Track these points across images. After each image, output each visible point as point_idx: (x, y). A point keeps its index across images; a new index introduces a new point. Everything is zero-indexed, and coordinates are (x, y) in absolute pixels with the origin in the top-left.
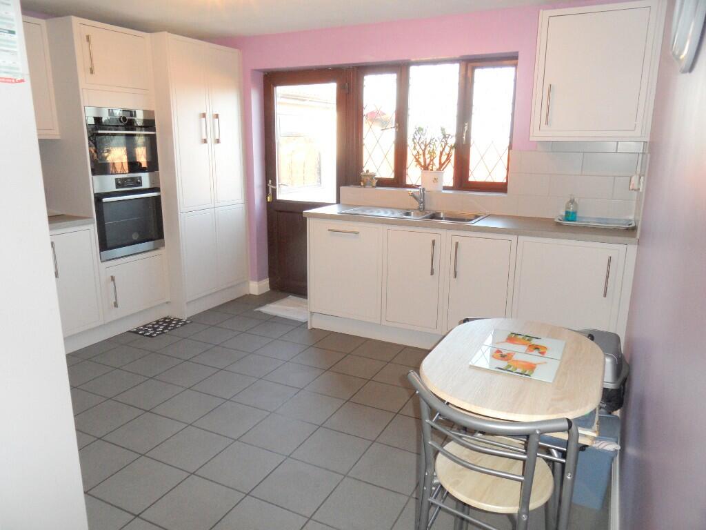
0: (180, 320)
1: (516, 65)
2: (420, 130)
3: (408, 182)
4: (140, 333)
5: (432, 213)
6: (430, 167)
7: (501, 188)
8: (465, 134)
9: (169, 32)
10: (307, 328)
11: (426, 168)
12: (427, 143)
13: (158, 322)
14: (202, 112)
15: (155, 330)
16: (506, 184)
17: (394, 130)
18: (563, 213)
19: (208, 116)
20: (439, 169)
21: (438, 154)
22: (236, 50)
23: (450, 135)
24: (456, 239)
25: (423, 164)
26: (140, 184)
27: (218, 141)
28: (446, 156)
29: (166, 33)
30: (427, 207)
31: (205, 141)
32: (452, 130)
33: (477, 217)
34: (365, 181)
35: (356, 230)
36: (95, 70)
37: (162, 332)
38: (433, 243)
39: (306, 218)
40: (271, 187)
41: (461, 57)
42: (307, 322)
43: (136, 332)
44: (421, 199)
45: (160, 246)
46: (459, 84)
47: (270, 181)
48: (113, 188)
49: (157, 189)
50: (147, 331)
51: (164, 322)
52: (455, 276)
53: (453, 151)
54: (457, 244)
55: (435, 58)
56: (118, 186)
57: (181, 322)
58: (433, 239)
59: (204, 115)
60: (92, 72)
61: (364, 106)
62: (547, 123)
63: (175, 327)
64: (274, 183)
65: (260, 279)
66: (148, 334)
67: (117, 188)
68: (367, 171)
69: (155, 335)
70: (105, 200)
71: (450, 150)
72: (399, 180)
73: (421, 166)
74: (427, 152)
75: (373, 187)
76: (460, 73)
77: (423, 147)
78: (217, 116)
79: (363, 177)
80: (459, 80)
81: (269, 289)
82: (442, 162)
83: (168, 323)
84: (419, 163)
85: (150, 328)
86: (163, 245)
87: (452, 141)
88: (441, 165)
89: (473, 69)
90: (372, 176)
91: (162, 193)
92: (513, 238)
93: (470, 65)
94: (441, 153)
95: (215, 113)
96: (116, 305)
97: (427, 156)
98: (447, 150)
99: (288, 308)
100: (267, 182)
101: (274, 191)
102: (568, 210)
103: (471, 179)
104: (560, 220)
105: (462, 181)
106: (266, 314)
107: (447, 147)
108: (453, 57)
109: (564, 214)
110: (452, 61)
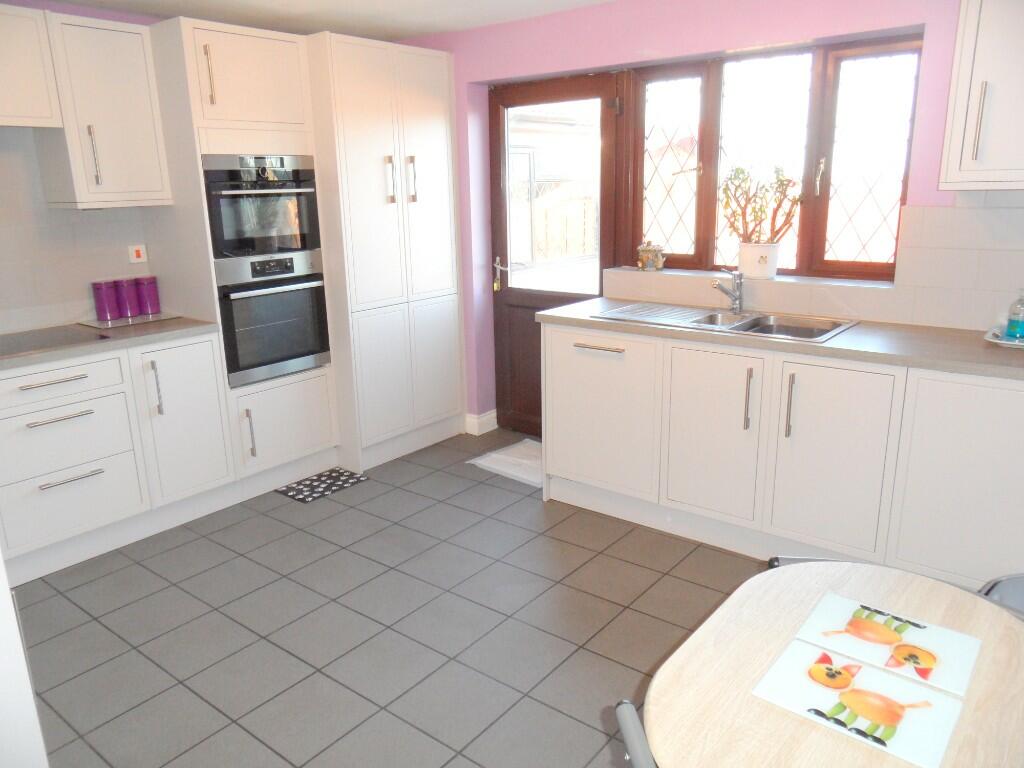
0: (352, 475)
1: (919, 51)
2: (738, 172)
3: (718, 261)
4: (291, 494)
5: (755, 316)
6: (754, 237)
7: (883, 273)
8: (818, 179)
9: (332, 32)
10: (542, 499)
11: (747, 238)
12: (751, 195)
13: (320, 476)
14: (387, 155)
15: (312, 489)
16: (893, 266)
17: (695, 173)
18: (1003, 320)
19: (396, 160)
20: (771, 241)
21: (769, 213)
22: (444, 54)
23: (790, 181)
24: (790, 369)
25: (741, 231)
26: (290, 269)
27: (414, 199)
28: (784, 218)
29: (327, 33)
30: (747, 304)
31: (393, 200)
32: (796, 171)
33: (836, 325)
34: (645, 259)
35: (621, 347)
36: (218, 98)
37: (323, 495)
38: (750, 373)
39: (539, 324)
40: (499, 267)
41: (818, 40)
42: (541, 489)
43: (284, 493)
44: (737, 291)
45: (325, 363)
46: (810, 90)
47: (498, 259)
48: (249, 278)
49: (318, 276)
50: (300, 492)
51: (329, 477)
52: (788, 433)
53: (797, 210)
54: (792, 378)
55: (769, 46)
56: (255, 272)
57: (353, 478)
58: (749, 366)
59: (390, 159)
60: (212, 101)
61: (646, 134)
62: (975, 157)
63: (341, 487)
64: (504, 262)
65: (482, 410)
66: (301, 497)
67: (253, 276)
68: (649, 244)
69: (310, 499)
70: (233, 296)
71: (792, 206)
72: (701, 259)
73: (740, 235)
74: (749, 210)
75: (658, 269)
76: (813, 69)
77: (743, 203)
78: (412, 159)
79: (641, 254)
80: (812, 83)
81: (496, 426)
82: (777, 228)
83: (335, 480)
84: (736, 229)
85: (306, 486)
86: (328, 360)
87: (795, 191)
88: (775, 233)
89: (838, 60)
90: (656, 252)
91: (326, 283)
92: (899, 371)
93: (832, 55)
94: (775, 212)
95: (409, 154)
96: (253, 452)
97: (749, 218)
98: (786, 205)
99: (519, 460)
100: (494, 261)
101: (504, 275)
102: (1015, 318)
103: (829, 256)
104: (996, 336)
105: (813, 262)
106: (482, 471)
107: (786, 200)
108: (801, 41)
109: (1005, 323)
110: (799, 50)
